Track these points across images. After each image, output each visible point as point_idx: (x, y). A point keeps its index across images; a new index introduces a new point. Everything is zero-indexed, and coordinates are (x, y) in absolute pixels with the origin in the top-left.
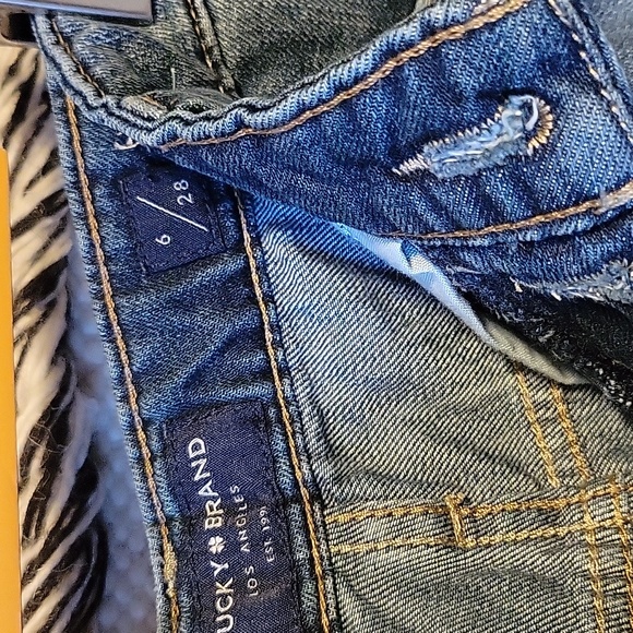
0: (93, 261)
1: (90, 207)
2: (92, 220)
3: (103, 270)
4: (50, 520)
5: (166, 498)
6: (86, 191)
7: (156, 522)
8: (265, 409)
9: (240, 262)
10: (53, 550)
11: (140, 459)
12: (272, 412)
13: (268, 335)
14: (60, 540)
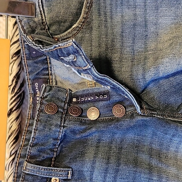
0: (23, 54)
1: (23, 46)
2: (24, 48)
3: (25, 56)
4: (16, 91)
5: (32, 90)
6: (23, 44)
7: (30, 94)
8: (47, 80)
9: (46, 57)
10: (16, 95)
11: (29, 84)
12: (48, 80)
13: (49, 69)
14: (17, 94)
